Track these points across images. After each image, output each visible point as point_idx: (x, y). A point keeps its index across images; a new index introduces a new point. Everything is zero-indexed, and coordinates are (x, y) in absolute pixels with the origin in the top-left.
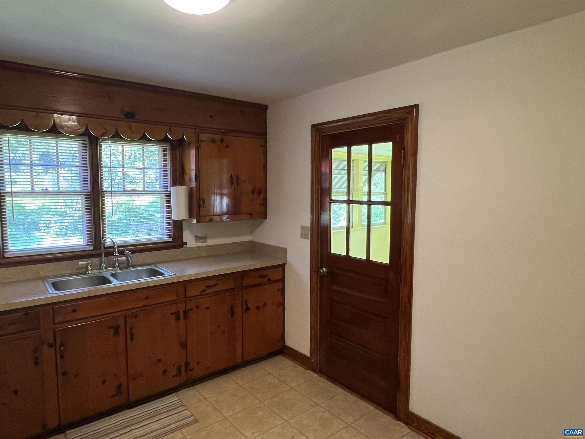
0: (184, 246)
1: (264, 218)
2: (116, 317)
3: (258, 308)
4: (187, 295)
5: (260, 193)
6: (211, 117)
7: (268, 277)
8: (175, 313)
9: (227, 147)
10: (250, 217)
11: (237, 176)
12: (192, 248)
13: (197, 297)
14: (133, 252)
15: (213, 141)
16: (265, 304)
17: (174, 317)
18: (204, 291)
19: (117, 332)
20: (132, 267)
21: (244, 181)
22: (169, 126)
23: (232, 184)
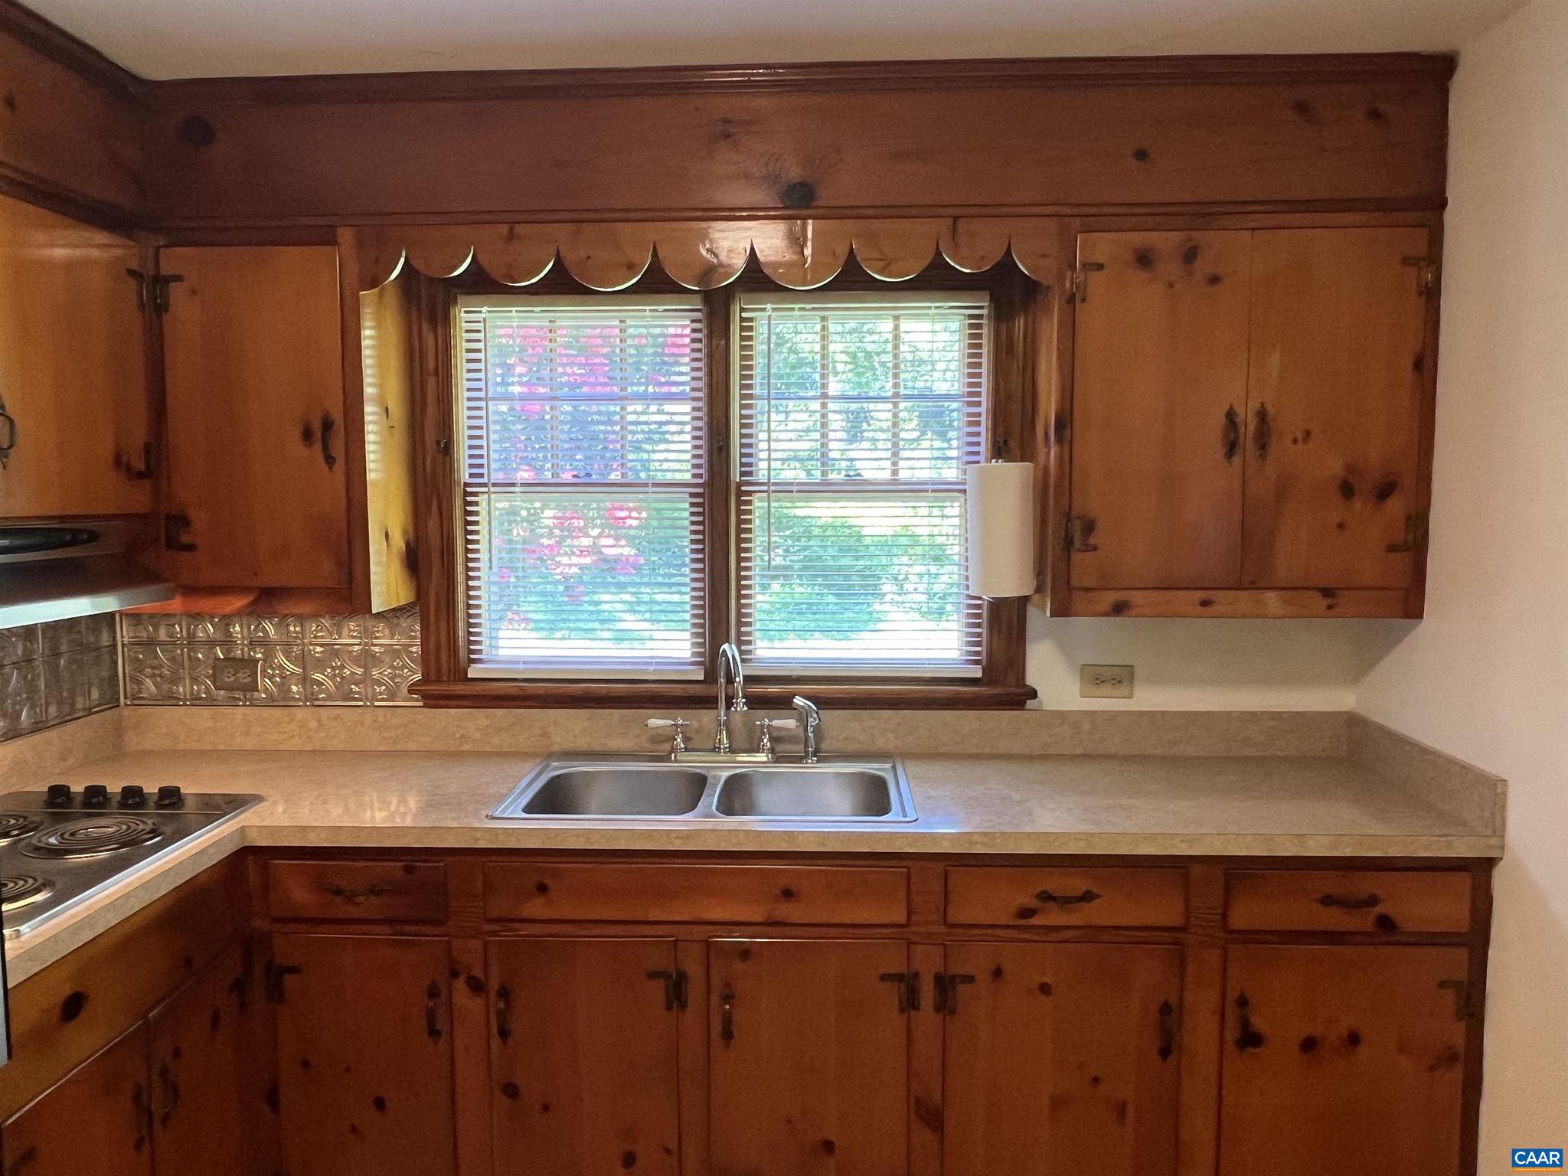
0: (1030, 704)
1: (1408, 616)
2: (676, 942)
3: (1309, 1045)
4: (957, 915)
5: (1385, 491)
6: (1141, 155)
7: (1378, 909)
8: (900, 978)
9: (1214, 280)
10: (1326, 602)
11: (1262, 415)
12: (1062, 716)
13: (1000, 933)
14: (823, 703)
15: (1144, 259)
16: (1354, 1039)
17: (891, 995)
18: (1026, 913)
19: (678, 998)
20: (818, 761)
21: (1300, 435)
22: (949, 216)
23: (1231, 448)
